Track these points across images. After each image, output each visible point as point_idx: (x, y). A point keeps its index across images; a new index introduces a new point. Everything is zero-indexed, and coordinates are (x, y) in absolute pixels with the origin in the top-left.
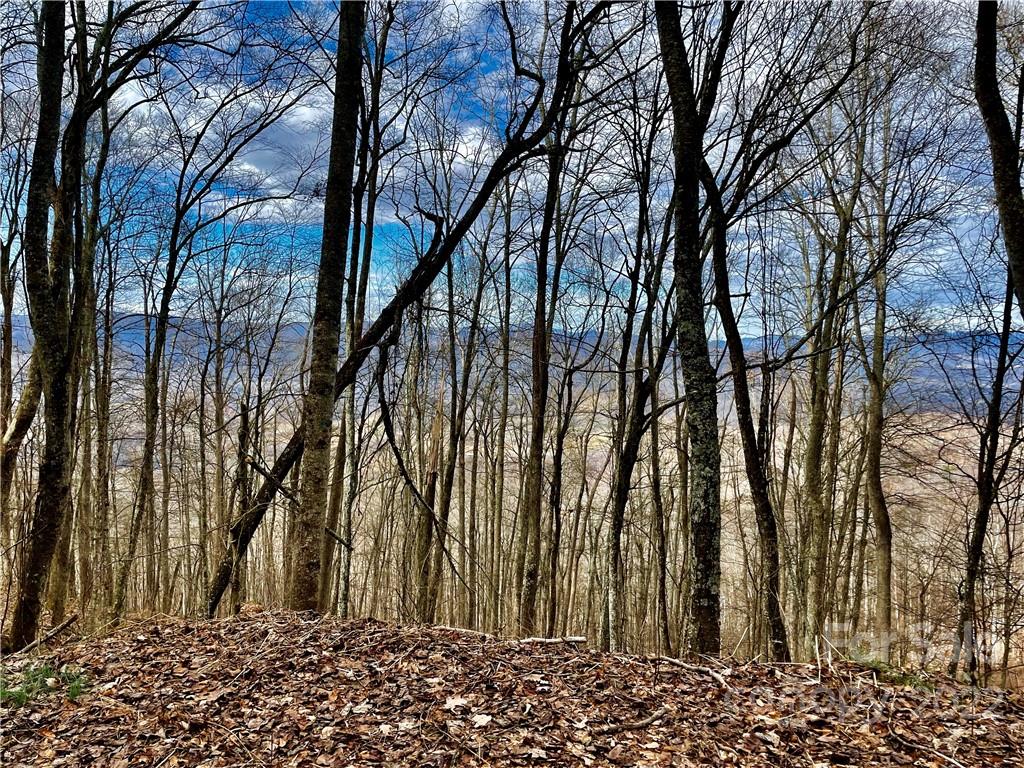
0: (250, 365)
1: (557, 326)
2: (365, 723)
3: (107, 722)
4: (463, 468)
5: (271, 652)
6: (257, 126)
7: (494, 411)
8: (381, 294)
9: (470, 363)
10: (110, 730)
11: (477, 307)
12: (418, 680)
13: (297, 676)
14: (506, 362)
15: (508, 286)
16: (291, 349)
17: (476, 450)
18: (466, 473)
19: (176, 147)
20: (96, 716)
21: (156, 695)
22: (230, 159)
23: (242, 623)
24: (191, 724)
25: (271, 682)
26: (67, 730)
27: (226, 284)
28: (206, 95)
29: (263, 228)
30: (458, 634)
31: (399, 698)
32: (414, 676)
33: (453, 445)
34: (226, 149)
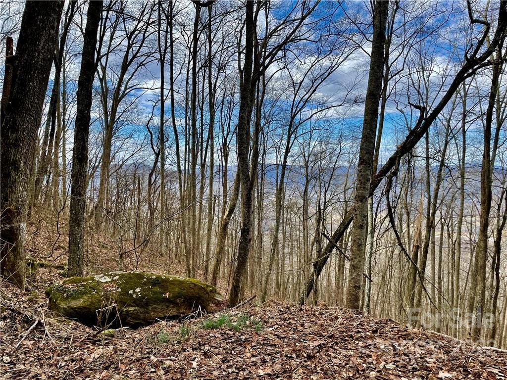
0: (320, 186)
1: (497, 164)
2: (393, 374)
3: (271, 346)
4: (434, 244)
5: (340, 328)
6: (327, 73)
7: (454, 213)
8: (387, 150)
9: (439, 186)
10: (272, 350)
11: (444, 154)
12: (421, 358)
13: (354, 342)
14: (463, 185)
15: (464, 142)
16: (340, 179)
17: (442, 235)
18: (436, 247)
19: (292, 89)
20: (266, 342)
21: (291, 337)
22: (314, 91)
23: (325, 311)
24: (307, 355)
25: (342, 342)
26: (255, 346)
27: (311, 149)
28: (305, 63)
29: (328, 121)
30: (442, 337)
31: (411, 365)
32: (418, 355)
33: (428, 231)
34: (313, 86)
